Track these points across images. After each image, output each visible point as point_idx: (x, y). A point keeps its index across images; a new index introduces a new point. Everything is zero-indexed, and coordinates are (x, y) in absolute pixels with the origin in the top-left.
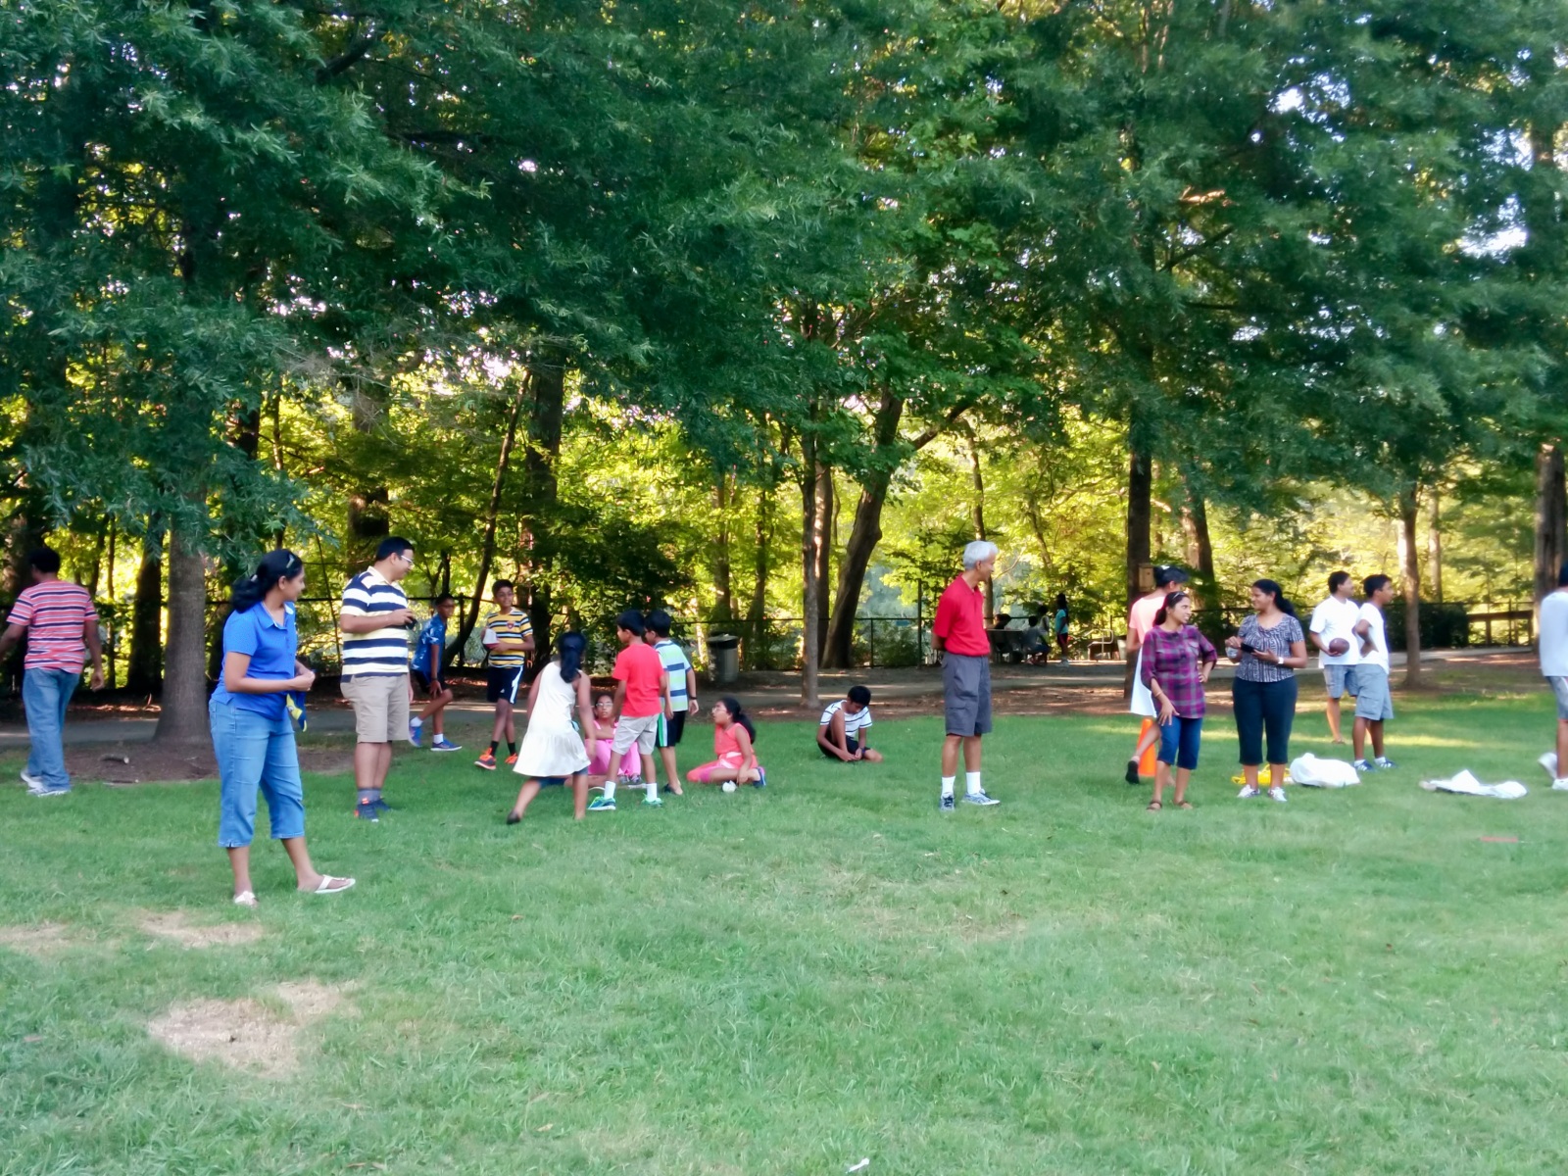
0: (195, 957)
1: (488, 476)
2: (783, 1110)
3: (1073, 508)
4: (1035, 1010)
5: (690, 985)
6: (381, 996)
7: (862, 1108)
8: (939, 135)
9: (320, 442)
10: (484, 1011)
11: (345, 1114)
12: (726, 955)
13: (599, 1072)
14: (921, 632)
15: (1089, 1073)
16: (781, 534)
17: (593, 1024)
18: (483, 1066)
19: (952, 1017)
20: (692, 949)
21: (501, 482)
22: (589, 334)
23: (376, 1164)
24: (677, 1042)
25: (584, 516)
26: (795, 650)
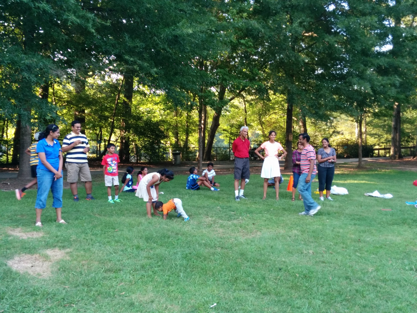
0: (23, 242)
1: (112, 107)
2: (192, 288)
3: (271, 119)
4: (263, 258)
5: (166, 250)
6: (76, 254)
7: (214, 288)
8: (238, 13)
9: (66, 96)
10: (106, 258)
11: (64, 289)
12: (176, 242)
13: (139, 277)
14: (230, 151)
15: (279, 277)
16: (193, 124)
17: (137, 262)
18: (105, 275)
19: (239, 260)
20: (166, 240)
21: (116, 108)
22: (139, 66)
23: (72, 305)
24: (161, 267)
25: (139, 118)
26: (196, 156)
